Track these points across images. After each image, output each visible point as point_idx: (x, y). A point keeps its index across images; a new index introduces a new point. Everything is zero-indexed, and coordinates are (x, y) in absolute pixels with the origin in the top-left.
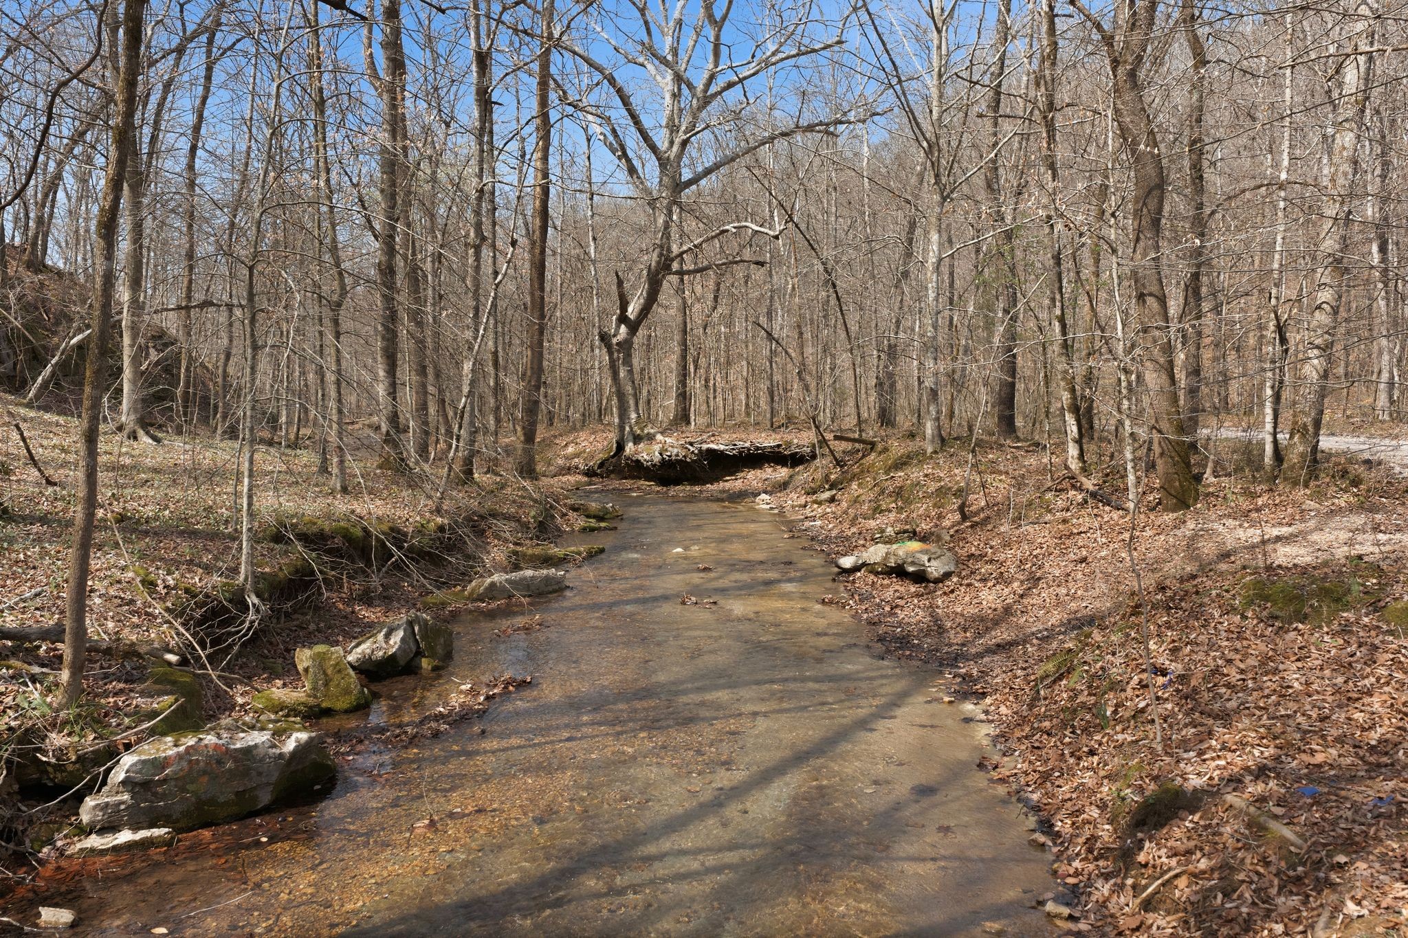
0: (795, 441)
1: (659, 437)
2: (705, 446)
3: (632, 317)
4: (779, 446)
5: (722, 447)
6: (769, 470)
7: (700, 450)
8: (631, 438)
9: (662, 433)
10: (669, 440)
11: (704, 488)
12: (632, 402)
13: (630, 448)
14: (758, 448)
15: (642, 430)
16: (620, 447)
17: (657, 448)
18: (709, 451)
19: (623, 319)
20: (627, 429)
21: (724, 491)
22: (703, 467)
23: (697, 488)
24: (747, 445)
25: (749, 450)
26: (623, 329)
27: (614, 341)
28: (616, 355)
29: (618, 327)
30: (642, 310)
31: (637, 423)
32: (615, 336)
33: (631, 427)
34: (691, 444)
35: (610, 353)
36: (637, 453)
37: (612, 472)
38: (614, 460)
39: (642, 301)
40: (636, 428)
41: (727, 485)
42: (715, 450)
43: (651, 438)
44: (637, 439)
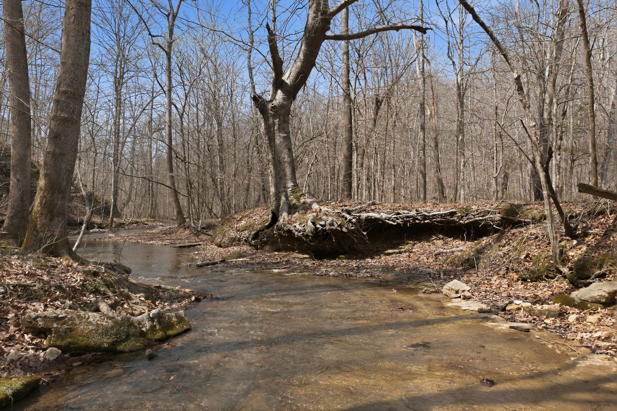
0: (474, 207)
1: (315, 206)
2: (364, 215)
3: (288, 82)
4: (452, 214)
5: (384, 216)
6: (440, 243)
7: (359, 219)
8: (286, 207)
9: (318, 203)
10: (324, 209)
11: (363, 263)
12: (288, 171)
13: (284, 217)
14: (425, 217)
15: (298, 199)
16: (275, 218)
17: (310, 216)
18: (368, 219)
19: (278, 84)
20: (283, 198)
21: (387, 269)
22: (361, 238)
23: (354, 263)
24: (413, 213)
25: (415, 219)
26: (280, 94)
27: (270, 106)
28: (271, 120)
29: (275, 93)
30: (298, 74)
31: (293, 192)
32: (271, 101)
33: (287, 197)
34: (349, 212)
35: (266, 119)
36: (290, 222)
37: (266, 243)
38: (268, 231)
39: (299, 64)
40: (291, 198)
41: (391, 260)
42: (376, 219)
43: (307, 208)
44: (292, 209)
